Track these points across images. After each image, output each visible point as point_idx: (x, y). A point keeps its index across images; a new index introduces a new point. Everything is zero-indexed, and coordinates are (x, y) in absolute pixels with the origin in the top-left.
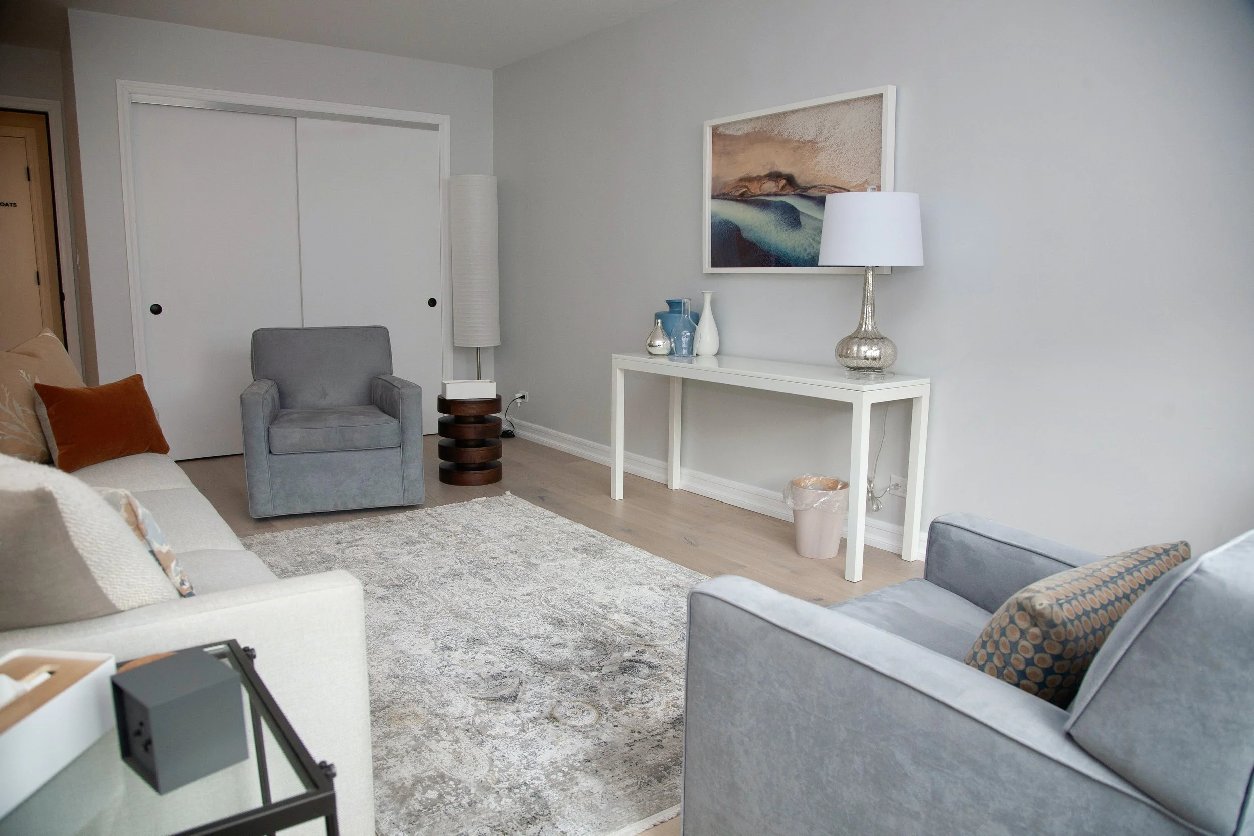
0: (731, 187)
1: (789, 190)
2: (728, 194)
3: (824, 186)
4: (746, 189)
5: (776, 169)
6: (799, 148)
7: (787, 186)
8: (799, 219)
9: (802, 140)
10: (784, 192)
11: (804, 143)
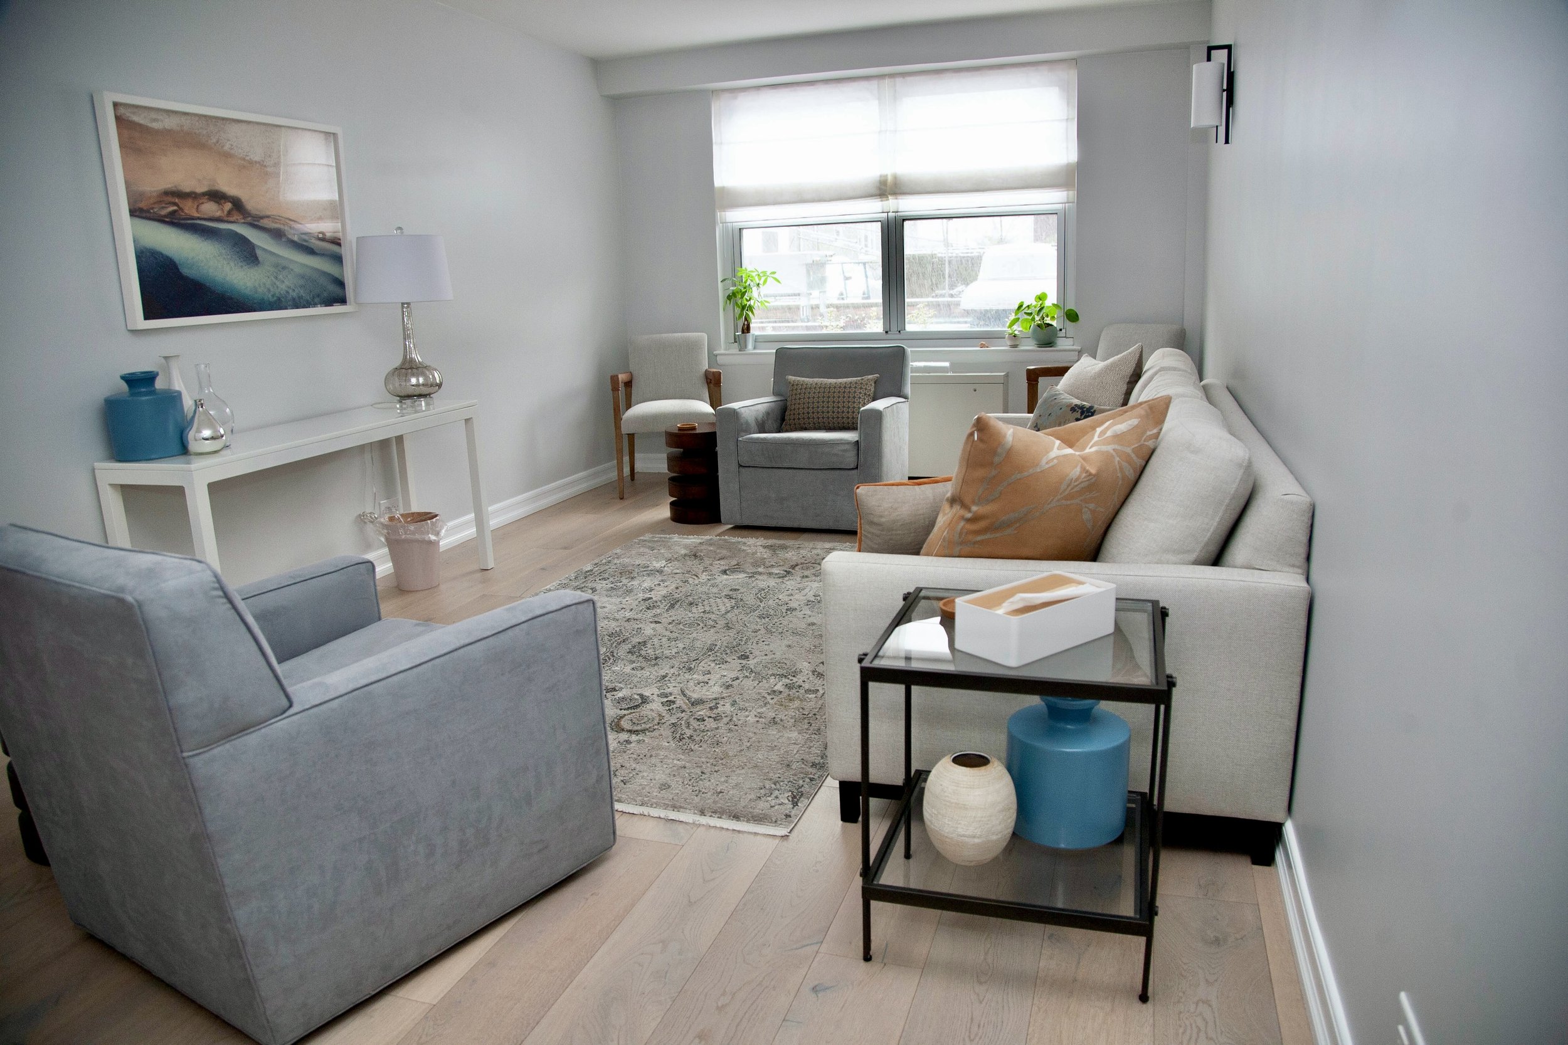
0: (152, 201)
1: (236, 216)
2: (148, 211)
3: (278, 218)
4: (175, 208)
5: (217, 188)
6: (244, 167)
7: (234, 212)
8: (256, 254)
9: (248, 158)
10: (231, 219)
11: (251, 162)
